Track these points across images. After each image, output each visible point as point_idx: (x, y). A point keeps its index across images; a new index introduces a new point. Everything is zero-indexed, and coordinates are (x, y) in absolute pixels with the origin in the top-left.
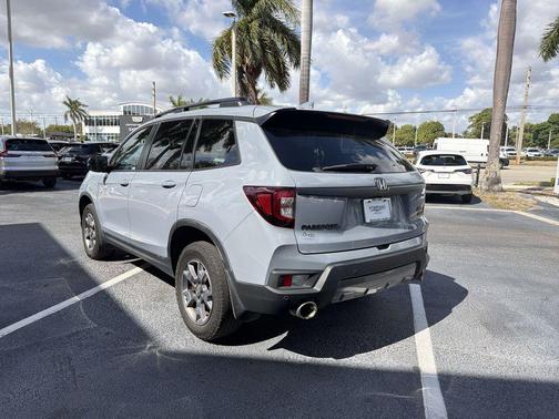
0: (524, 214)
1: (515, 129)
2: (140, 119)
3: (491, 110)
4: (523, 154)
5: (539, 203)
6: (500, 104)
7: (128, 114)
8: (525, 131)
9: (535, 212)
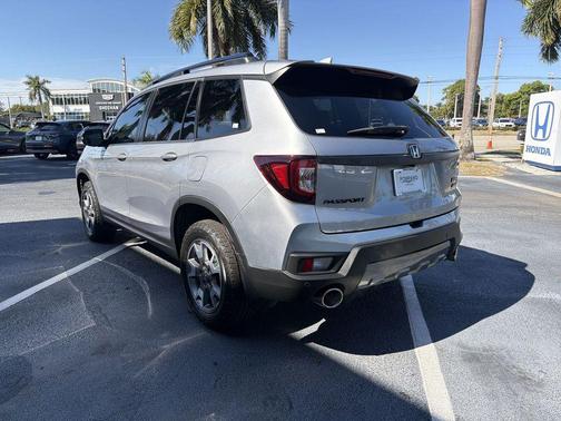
0: (495, 179)
1: (487, 100)
2: (111, 97)
3: (464, 81)
4: (495, 124)
5: (509, 169)
6: (472, 75)
7: (97, 92)
8: (497, 101)
9: (506, 177)
